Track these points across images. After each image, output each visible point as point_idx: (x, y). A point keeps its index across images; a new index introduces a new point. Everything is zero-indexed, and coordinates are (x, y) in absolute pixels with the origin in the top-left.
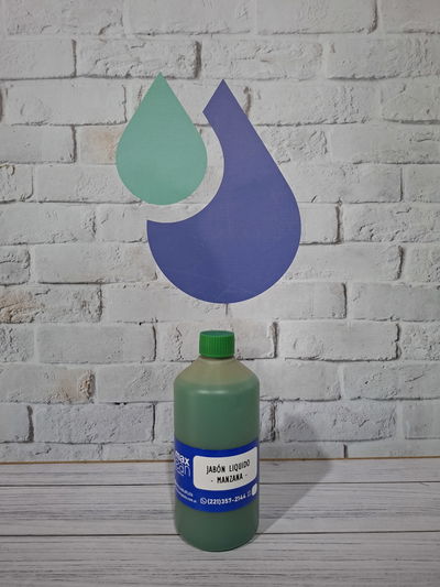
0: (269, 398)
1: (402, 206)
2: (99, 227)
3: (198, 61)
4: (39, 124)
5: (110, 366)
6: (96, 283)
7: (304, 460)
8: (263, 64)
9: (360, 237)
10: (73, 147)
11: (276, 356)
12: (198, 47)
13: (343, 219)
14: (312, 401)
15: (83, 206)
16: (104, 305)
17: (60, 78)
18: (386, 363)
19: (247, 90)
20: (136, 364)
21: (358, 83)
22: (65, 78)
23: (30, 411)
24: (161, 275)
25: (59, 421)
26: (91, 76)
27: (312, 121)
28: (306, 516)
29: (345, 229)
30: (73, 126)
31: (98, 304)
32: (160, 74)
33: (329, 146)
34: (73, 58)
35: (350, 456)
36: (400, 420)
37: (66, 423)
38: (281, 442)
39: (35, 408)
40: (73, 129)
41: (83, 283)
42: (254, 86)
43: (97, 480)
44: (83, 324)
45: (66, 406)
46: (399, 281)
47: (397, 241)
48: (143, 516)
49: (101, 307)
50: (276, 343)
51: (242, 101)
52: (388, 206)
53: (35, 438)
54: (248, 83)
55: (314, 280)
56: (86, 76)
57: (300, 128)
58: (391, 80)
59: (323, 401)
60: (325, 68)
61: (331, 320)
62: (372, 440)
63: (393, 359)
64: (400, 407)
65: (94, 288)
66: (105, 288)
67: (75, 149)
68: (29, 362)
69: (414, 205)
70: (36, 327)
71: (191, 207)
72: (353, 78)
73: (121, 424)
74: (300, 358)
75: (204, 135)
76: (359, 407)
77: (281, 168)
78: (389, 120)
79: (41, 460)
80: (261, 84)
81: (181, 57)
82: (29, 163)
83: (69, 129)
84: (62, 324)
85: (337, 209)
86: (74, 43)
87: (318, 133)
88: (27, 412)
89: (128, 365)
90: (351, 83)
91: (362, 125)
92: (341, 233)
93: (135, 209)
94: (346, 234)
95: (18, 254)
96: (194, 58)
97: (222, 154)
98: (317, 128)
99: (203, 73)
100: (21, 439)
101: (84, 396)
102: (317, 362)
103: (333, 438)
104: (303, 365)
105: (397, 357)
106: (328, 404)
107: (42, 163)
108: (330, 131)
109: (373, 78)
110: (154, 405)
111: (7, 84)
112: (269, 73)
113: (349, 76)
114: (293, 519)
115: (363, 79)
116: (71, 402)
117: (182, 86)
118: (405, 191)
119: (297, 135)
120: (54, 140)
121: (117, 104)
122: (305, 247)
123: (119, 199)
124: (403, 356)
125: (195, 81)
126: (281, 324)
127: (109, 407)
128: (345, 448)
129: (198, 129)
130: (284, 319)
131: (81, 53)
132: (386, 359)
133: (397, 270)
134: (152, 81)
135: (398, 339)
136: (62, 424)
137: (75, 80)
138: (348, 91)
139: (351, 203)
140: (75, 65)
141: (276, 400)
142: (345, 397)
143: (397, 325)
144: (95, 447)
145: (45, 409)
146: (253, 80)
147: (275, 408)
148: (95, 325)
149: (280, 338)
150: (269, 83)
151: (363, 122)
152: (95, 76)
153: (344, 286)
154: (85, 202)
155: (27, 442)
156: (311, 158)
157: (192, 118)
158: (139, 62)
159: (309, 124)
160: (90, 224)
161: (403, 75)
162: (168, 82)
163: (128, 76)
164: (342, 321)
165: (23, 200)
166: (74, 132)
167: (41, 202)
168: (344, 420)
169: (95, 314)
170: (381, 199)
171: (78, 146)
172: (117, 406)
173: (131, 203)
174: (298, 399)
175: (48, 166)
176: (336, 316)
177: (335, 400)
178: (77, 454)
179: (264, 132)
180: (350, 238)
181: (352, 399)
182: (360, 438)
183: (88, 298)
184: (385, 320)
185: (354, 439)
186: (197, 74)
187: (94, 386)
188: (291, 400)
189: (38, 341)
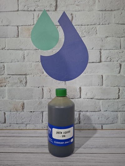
0: (78, 110)
1: (121, 51)
2: (26, 57)
4: (7, 26)
5: (29, 100)
6: (25, 75)
7: (89, 130)
8: (77, 6)
9: (107, 61)
10: (18, 33)
11: (80, 98)
12: (57, 1)
13: (102, 55)
14: (91, 112)
16: (27, 81)
17: (14, 11)
18: (115, 100)
19: (72, 14)
20: (37, 100)
21: (107, 12)
22: (15, 11)
23: (5, 114)
24: (45, 73)
26: (23, 11)
27: (92, 24)
28: (90, 148)
30: (18, 26)
31: (25, 81)
33: (98, 32)
34: (17, 5)
35: (103, 129)
36: (119, 118)
37: (16, 118)
38: (82, 124)
39: (6, 113)
41: (21, 75)
42: (74, 13)
43: (24, 135)
44: (21, 88)
45: (16, 112)
46: (119, 74)
47: (119, 62)
48: (38, 147)
50: (80, 94)
51: (70, 18)
52: (117, 50)
53: (6, 122)
54: (72, 12)
55: (93, 74)
56: (22, 11)
57: (89, 26)
58: (117, 11)
59: (95, 111)
60: (96, 7)
61: (98, 87)
62: (111, 124)
63: (117, 99)
64: (119, 114)
65: (24, 76)
66: (27, 76)
68: (5, 99)
69: (124, 50)
70: (7, 88)
71: (54, 51)
72: (105, 10)
73: (32, 118)
74: (88, 98)
75: (58, 29)
76: (106, 114)
77: (82, 39)
78: (117, 24)
79: (8, 129)
80: (76, 12)
81: (51, 4)
82: (4, 38)
83: (16, 27)
84: (14, 87)
85: (100, 51)
86: (18, 1)
87: (94, 28)
89: (35, 100)
90: (105, 12)
92: (101, 59)
93: (37, 52)
94: (103, 59)
95: (1, 66)
96: (55, 5)
97: (64, 35)
98: (94, 26)
99: (58, 9)
100: (2, 122)
101: (21, 109)
102: (93, 100)
103: (98, 123)
104: (89, 101)
105: (119, 98)
106: (97, 112)
107: (8, 38)
108: (98, 27)
109: (112, 10)
110: (42, 112)
112: (78, 9)
113: (104, 10)
114: (85, 148)
115: (108, 10)
116: (17, 111)
117: (51, 13)
118: (122, 46)
119: (87, 28)
120: (12, 30)
121: (31, 19)
122: (90, 64)
123: (32, 49)
124: (121, 98)
125: (55, 12)
126: (82, 88)
127: (29, 113)
128: (102, 126)
129: (56, 27)
130: (83, 86)
131: (20, 3)
133: (119, 71)
134: (42, 12)
135: (119, 93)
136: (14, 118)
138: (104, 14)
139: (105, 50)
140: (18, 7)
141: (80, 111)
142: (102, 110)
143: (119, 88)
144: (25, 125)
145: (9, 113)
146: (73, 11)
147: (80, 114)
148: (24, 88)
149: (82, 92)
150: (79, 12)
151: (108, 24)
152: (24, 11)
153: (102, 76)
154: (21, 50)
155: (4, 123)
156: (92, 36)
157: (54, 23)
158: (38, 6)
159: (91, 25)
160: (23, 57)
161: (121, 9)
162: (47, 12)
163: (35, 10)
164: (101, 87)
165: (2, 49)
166: (18, 28)
167: (8, 50)
168: (102, 118)
169: (24, 85)
170: (114, 48)
171: (19, 32)
172: (31, 113)
173: (35, 50)
174: (87, 111)
175: (10, 38)
176: (100, 85)
177: (99, 111)
178: (19, 127)
179: (77, 28)
180: (104, 61)
181: (104, 111)
182: (107, 123)
183: (22, 79)
184: (115, 86)
185: (105, 123)
186: (56, 9)
187: (24, 106)
188: (85, 111)
189: (7, 92)
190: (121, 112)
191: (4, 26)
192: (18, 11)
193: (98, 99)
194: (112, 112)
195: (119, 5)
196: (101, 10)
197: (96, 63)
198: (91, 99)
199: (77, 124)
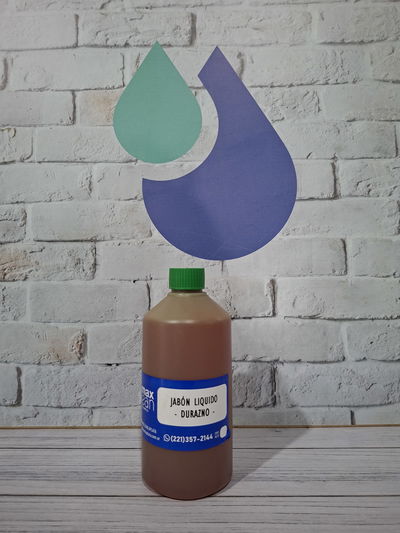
0: (268, 359)
1: (398, 162)
2: (95, 184)
3: (193, 31)
4: (41, 90)
5: (101, 325)
6: (91, 241)
8: (256, 31)
9: (358, 193)
10: (72, 110)
11: (274, 314)
12: (193, 18)
13: (339, 174)
14: (314, 362)
15: (80, 166)
16: (98, 262)
17: (63, 48)
18: (391, 322)
19: (240, 55)
20: (130, 323)
21: (347, 47)
22: (67, 48)
23: (19, 372)
24: (156, 233)
25: (48, 382)
26: (92, 46)
27: (305, 82)
29: (342, 184)
30: (73, 92)
31: (92, 261)
32: (157, 42)
33: (322, 105)
34: (74, 31)
35: (357, 423)
37: (56, 386)
38: (281, 408)
39: (24, 369)
40: (73, 94)
41: (78, 241)
42: (248, 52)
43: (85, 443)
44: (76, 283)
45: (57, 367)
47: (396, 196)
49: (95, 265)
50: (274, 301)
51: (235, 65)
52: (384, 162)
53: (23, 402)
54: (241, 49)
55: (312, 236)
56: (87, 46)
57: (293, 89)
58: (379, 44)
59: (326, 362)
60: (315, 35)
61: (332, 277)
62: (381, 405)
63: (398, 318)
65: (89, 245)
66: (100, 246)
67: (74, 112)
68: (21, 321)
70: (29, 285)
71: (186, 165)
72: (343, 43)
73: (113, 387)
74: (300, 317)
75: (199, 98)
76: (364, 369)
77: (275, 126)
78: (380, 81)
79: (28, 426)
80: (253, 50)
81: (177, 27)
82: (30, 126)
83: (70, 94)
84: (55, 282)
85: (333, 165)
86: (77, 17)
87: (311, 94)
88: (16, 373)
89: (122, 324)
90: (341, 47)
91: (354, 85)
92: (338, 189)
93: (132, 167)
94: (343, 189)
95: (15, 212)
96: (189, 28)
97: (216, 114)
98: (310, 88)
99: (198, 41)
100: (8, 403)
101: (75, 356)
102: (318, 321)
103: (339, 403)
104: (303, 325)
106: (332, 366)
107: (42, 125)
108: (322, 91)
109: (362, 42)
111: (13, 55)
112: (261, 39)
113: (338, 41)
115: (352, 43)
116: (61, 363)
117: (178, 53)
119: (290, 95)
120: (56, 104)
121: (116, 71)
122: (302, 202)
123: (115, 159)
125: (190, 48)
126: (279, 280)
127: (100, 368)
128: (352, 414)
129: (193, 92)
130: (282, 275)
131: (83, 26)
132: (391, 318)
133: (397, 225)
134: (149, 49)
136: (52, 386)
137: (77, 50)
138: (338, 54)
139: (347, 159)
140: (77, 36)
141: (277, 361)
142: (349, 358)
144: (85, 411)
145: (34, 371)
146: (245, 46)
147: (275, 370)
148: (88, 282)
149: (278, 295)
150: (261, 49)
151: (354, 82)
152: (96, 46)
153: (344, 242)
154: (82, 161)
155: (14, 406)
156: (304, 117)
157: (187, 81)
158: (137, 32)
159: (302, 84)
160: (86, 183)
161: (391, 38)
162: (165, 50)
163: (127, 45)
164: (343, 278)
165: (22, 161)
166: (74, 97)
167: (39, 162)
168: (349, 383)
169: (89, 272)
170: (377, 155)
171: (77, 109)
172: (109, 368)
173: (127, 162)
174: (299, 361)
175: (48, 128)
176: (337, 273)
177: (338, 361)
178: (66, 418)
179: (257, 93)
180: (347, 193)
181: (358, 361)
182: (367, 403)
183: (82, 256)
184: (388, 276)
185: (361, 404)
186: (191, 42)
187: (86, 346)
188: (291, 362)
189: (31, 299)
191: (30, 90)
192: (76, 46)
193: (335, 320)
194: (383, 364)
196: (331, 43)
197: (323, 201)
198: (312, 321)
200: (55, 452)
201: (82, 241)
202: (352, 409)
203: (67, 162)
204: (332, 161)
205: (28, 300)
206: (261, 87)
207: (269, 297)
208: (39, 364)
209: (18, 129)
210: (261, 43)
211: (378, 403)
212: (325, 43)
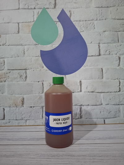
0: (79, 105)
1: (119, 44)
2: (26, 52)
3: (55, 4)
4: (8, 23)
5: (28, 95)
6: (25, 69)
7: (91, 125)
8: (75, 4)
9: (106, 54)
11: (81, 91)
13: (101, 48)
14: (93, 105)
15: (21, 46)
16: (27, 76)
18: (116, 93)
19: (70, 11)
20: (37, 95)
21: (103, 8)
22: (16, 9)
24: (45, 67)
25: (13, 112)
29: (102, 51)
30: (18, 23)
31: (25, 76)
32: (44, 7)
33: (95, 27)
34: (18, 4)
35: (106, 123)
36: (121, 111)
38: (83, 119)
39: (5, 108)
41: (21, 70)
42: (72, 10)
43: (24, 130)
44: (21, 82)
45: (15, 108)
46: (119, 67)
47: (118, 55)
50: (81, 87)
51: (68, 14)
52: (114, 44)
53: (5, 118)
55: (92, 67)
56: (22, 9)
57: (87, 22)
58: (113, 7)
59: (96, 105)
60: (93, 5)
61: (98, 80)
62: (113, 118)
63: (118, 92)
64: (121, 107)
65: (24, 71)
66: (27, 71)
67: (19, 30)
68: (4, 94)
69: (122, 44)
70: (6, 83)
71: (54, 46)
72: (102, 7)
73: (32, 113)
74: (89, 92)
75: (57, 25)
76: (108, 107)
77: (81, 33)
78: (113, 19)
79: (7, 125)
80: (74, 9)
81: (50, 3)
82: (5, 34)
83: (17, 24)
84: (14, 82)
85: (99, 45)
87: (92, 23)
88: (3, 110)
89: (35, 95)
91: (105, 21)
92: (100, 53)
93: (37, 47)
94: (102, 53)
95: (1, 61)
96: (54, 3)
97: (63, 30)
98: (92, 21)
99: (57, 7)
100: (1, 119)
101: (21, 105)
102: (94, 93)
103: (100, 117)
104: (90, 94)
105: (120, 91)
106: (98, 106)
107: (9, 34)
108: (95, 22)
109: (108, 7)
113: (100, 6)
115: (105, 7)
116: (17, 107)
117: (51, 11)
118: (119, 39)
119: (86, 24)
120: (13, 27)
121: (31, 16)
122: (89, 57)
123: (32, 44)
124: (122, 90)
125: (54, 9)
126: (82, 81)
127: (28, 108)
128: (104, 120)
129: (56, 23)
130: (83, 80)
131: (21, 2)
132: (116, 92)
133: (118, 63)
134: (42, 10)
135: (120, 85)
136: (14, 113)
138: (100, 11)
139: (103, 43)
140: (19, 6)
141: (82, 105)
142: (103, 104)
143: (119, 81)
144: (24, 121)
145: (9, 109)
146: (71, 8)
147: (81, 108)
148: (24, 82)
149: (82, 85)
150: (77, 9)
151: (105, 19)
152: (25, 9)
153: (102, 69)
154: (22, 45)
155: (3, 119)
156: (90, 30)
157: (54, 20)
158: (38, 4)
159: (89, 20)
160: (23, 52)
161: (117, 6)
162: (47, 10)
163: (35, 8)
164: (102, 80)
165: (3, 45)
166: (19, 25)
167: (8, 45)
168: (103, 111)
169: (24, 79)
170: (112, 42)
172: (31, 108)
173: (35, 45)
174: (88, 105)
175: (11, 35)
176: (100, 78)
177: (100, 105)
178: (18, 123)
179: (76, 23)
180: (103, 54)
181: (106, 105)
182: (109, 117)
183: (22, 74)
184: (115, 79)
185: (107, 117)
186: (55, 7)
187: (24, 101)
188: (86, 105)
189: (7, 87)
190: (123, 105)
191: (5, 23)
192: (19, 9)
193: (99, 93)
194: (114, 106)
195: (114, 2)
196: (98, 7)
197: (96, 57)
198: (92, 93)
199: (78, 118)
200: (15, 133)
201: (22, 70)
202: (104, 119)
203: (17, 45)
204: (98, 44)
205: (6, 88)
206: (77, 21)
207: (79, 86)
208: (10, 107)
209: (1, 35)
210: (76, 7)
211: (112, 117)
212: (96, 7)
